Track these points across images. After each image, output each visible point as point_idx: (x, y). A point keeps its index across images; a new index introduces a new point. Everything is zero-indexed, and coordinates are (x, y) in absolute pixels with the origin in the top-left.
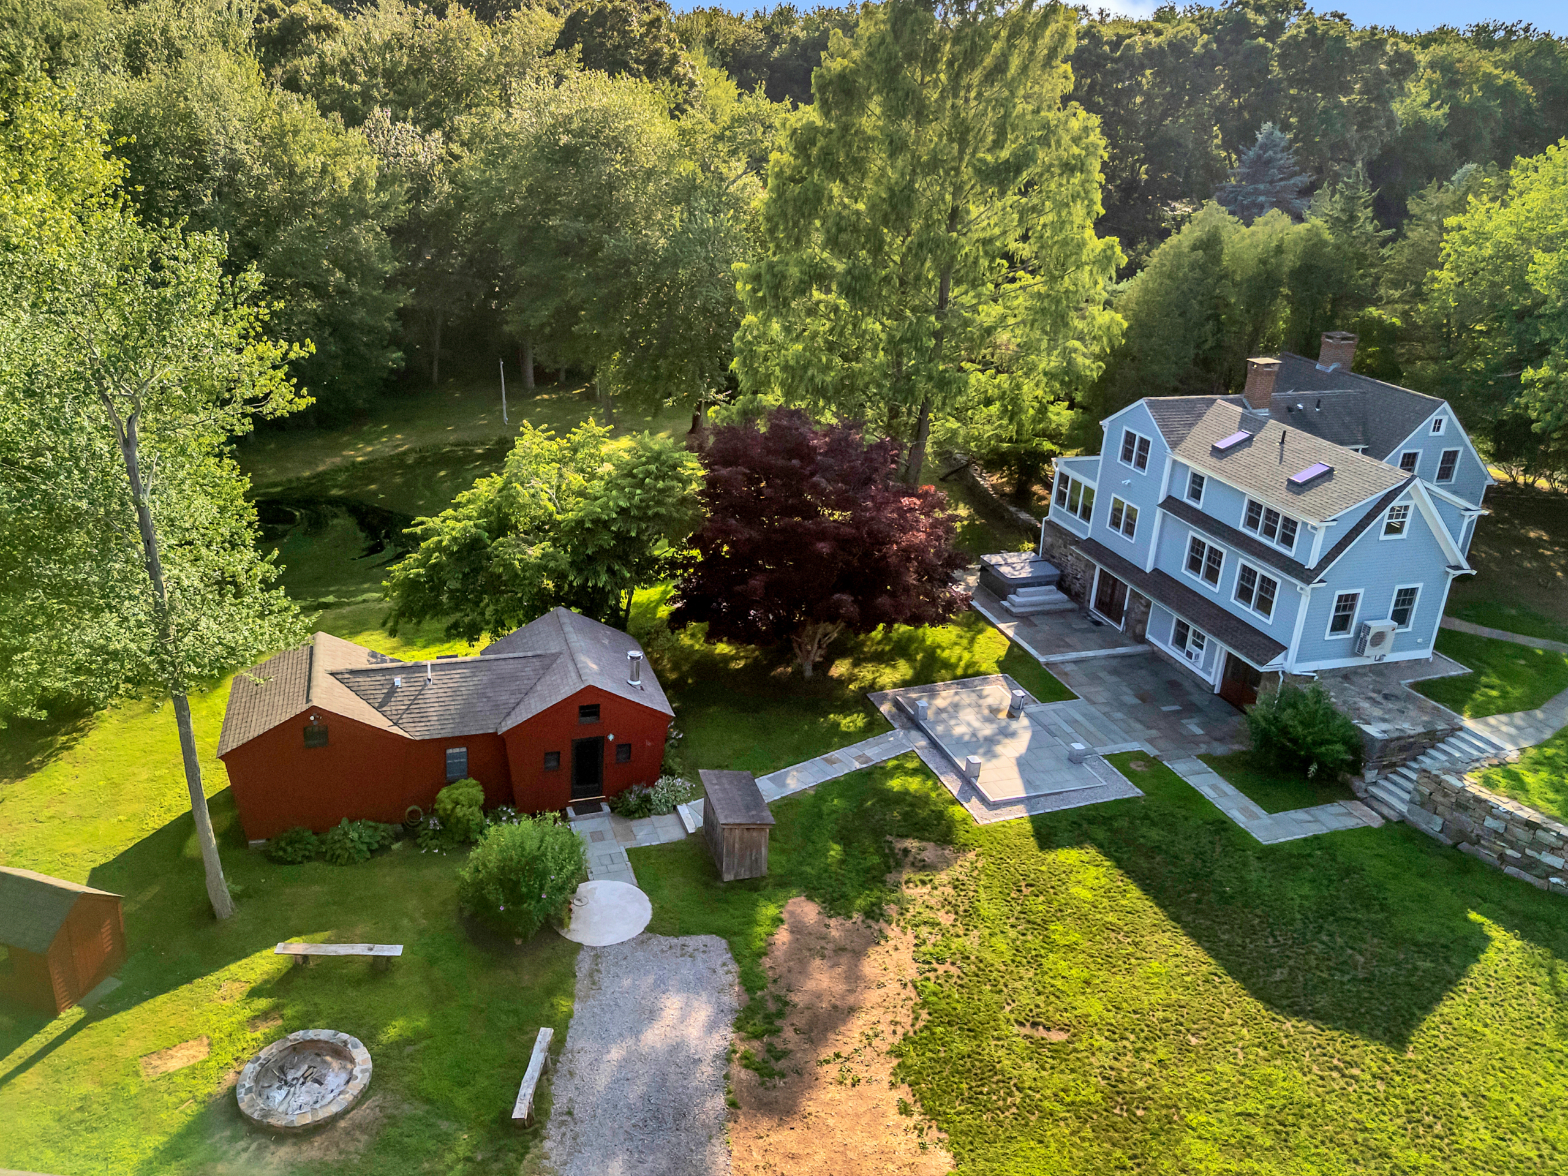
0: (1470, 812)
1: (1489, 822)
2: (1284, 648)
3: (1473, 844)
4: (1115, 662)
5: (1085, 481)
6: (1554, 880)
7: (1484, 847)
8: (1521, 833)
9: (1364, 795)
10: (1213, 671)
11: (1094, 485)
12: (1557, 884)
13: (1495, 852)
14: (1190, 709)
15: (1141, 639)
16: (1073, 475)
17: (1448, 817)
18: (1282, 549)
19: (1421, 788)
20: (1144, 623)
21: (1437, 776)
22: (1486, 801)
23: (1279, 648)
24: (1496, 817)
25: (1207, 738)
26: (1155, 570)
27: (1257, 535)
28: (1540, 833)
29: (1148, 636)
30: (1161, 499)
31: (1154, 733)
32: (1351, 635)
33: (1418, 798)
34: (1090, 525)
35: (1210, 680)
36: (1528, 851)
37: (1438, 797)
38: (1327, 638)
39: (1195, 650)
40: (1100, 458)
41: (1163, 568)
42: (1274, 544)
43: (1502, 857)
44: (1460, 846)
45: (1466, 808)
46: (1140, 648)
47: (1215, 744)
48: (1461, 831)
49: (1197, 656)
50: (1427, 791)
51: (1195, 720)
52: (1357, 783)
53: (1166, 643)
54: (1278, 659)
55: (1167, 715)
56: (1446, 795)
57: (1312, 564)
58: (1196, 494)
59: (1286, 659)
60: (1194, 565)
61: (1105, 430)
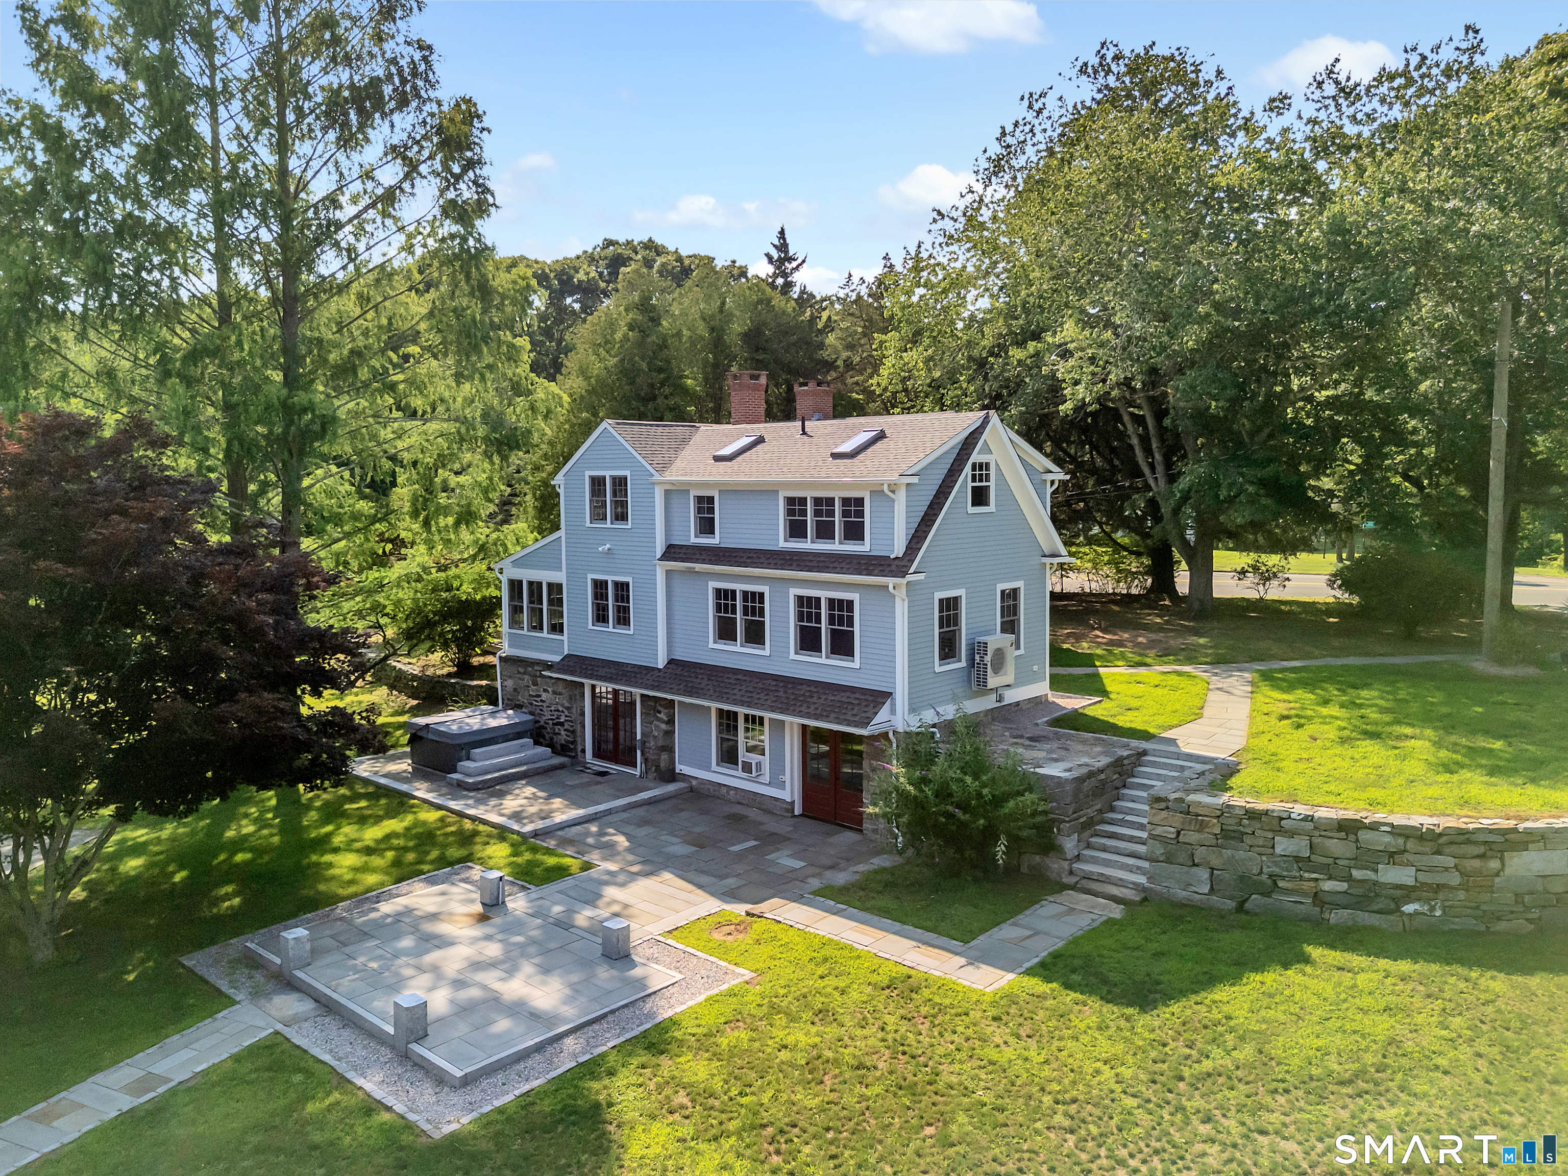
0: (1248, 840)
1: (1283, 845)
2: (889, 695)
3: (1268, 894)
4: (641, 812)
5: (545, 576)
6: (1409, 908)
7: (1287, 891)
8: (1336, 846)
9: (1073, 880)
10: (787, 778)
11: (559, 577)
12: (1417, 913)
13: (1304, 894)
14: (771, 840)
15: (671, 776)
16: (526, 575)
17: (1215, 862)
18: (851, 547)
19: (1158, 831)
20: (670, 749)
21: (1181, 800)
22: (1266, 813)
23: (880, 697)
24: (1291, 834)
25: (812, 870)
26: (671, 662)
27: (808, 545)
28: (1364, 835)
29: (680, 768)
30: (659, 551)
31: (731, 882)
32: (963, 664)
33: (1159, 851)
34: (565, 637)
35: (785, 795)
36: (1357, 874)
37: (1191, 837)
38: (938, 669)
39: (753, 758)
40: (562, 533)
41: (679, 656)
42: (837, 546)
43: (1317, 897)
44: (1248, 906)
45: (1240, 836)
46: (671, 788)
47: (828, 874)
48: (1242, 878)
49: (759, 765)
50: (1171, 832)
51: (787, 852)
52: (1055, 865)
53: (708, 768)
54: (883, 715)
55: (740, 856)
56: (1202, 827)
57: (898, 549)
58: (707, 526)
59: (893, 711)
60: (726, 632)
61: (561, 491)
